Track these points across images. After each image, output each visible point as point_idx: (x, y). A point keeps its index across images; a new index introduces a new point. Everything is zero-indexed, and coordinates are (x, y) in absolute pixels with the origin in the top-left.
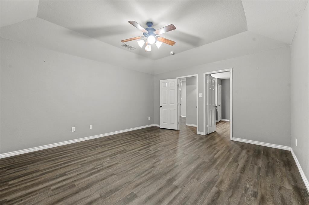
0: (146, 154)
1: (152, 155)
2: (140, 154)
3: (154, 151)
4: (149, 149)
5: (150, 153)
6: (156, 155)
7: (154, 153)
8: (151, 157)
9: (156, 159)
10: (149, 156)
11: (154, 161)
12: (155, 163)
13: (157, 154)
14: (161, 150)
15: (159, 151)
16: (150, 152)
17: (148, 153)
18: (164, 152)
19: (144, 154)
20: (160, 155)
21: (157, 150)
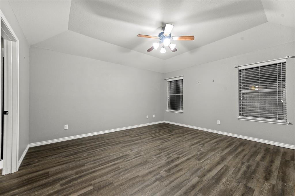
0: (170, 153)
1: (163, 151)
2: (176, 152)
3: (161, 154)
4: (168, 158)
5: (166, 152)
6: (160, 151)
7: (161, 153)
8: (164, 149)
9: (160, 147)
10: (166, 150)
11: (162, 146)
12: (161, 145)
13: (158, 152)
14: (153, 155)
15: (155, 155)
16: (165, 154)
17: (167, 153)
18: (151, 153)
19: (172, 153)
20: (155, 150)
21: (158, 156)
